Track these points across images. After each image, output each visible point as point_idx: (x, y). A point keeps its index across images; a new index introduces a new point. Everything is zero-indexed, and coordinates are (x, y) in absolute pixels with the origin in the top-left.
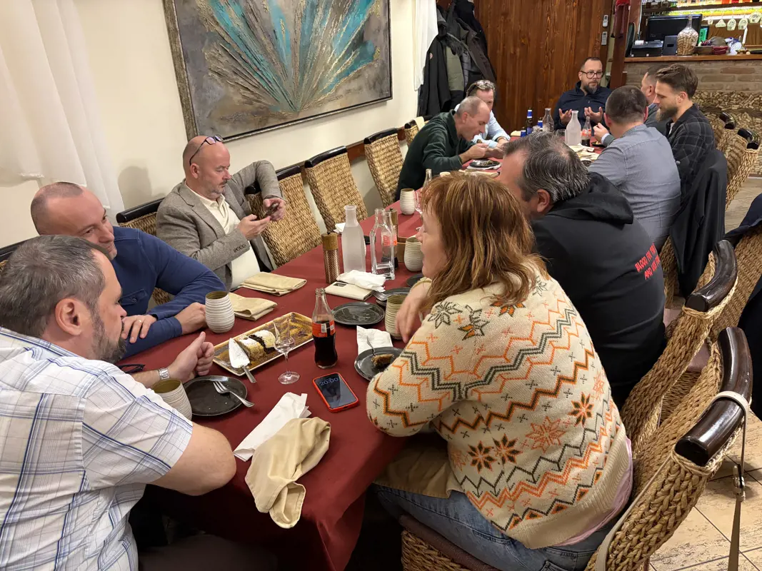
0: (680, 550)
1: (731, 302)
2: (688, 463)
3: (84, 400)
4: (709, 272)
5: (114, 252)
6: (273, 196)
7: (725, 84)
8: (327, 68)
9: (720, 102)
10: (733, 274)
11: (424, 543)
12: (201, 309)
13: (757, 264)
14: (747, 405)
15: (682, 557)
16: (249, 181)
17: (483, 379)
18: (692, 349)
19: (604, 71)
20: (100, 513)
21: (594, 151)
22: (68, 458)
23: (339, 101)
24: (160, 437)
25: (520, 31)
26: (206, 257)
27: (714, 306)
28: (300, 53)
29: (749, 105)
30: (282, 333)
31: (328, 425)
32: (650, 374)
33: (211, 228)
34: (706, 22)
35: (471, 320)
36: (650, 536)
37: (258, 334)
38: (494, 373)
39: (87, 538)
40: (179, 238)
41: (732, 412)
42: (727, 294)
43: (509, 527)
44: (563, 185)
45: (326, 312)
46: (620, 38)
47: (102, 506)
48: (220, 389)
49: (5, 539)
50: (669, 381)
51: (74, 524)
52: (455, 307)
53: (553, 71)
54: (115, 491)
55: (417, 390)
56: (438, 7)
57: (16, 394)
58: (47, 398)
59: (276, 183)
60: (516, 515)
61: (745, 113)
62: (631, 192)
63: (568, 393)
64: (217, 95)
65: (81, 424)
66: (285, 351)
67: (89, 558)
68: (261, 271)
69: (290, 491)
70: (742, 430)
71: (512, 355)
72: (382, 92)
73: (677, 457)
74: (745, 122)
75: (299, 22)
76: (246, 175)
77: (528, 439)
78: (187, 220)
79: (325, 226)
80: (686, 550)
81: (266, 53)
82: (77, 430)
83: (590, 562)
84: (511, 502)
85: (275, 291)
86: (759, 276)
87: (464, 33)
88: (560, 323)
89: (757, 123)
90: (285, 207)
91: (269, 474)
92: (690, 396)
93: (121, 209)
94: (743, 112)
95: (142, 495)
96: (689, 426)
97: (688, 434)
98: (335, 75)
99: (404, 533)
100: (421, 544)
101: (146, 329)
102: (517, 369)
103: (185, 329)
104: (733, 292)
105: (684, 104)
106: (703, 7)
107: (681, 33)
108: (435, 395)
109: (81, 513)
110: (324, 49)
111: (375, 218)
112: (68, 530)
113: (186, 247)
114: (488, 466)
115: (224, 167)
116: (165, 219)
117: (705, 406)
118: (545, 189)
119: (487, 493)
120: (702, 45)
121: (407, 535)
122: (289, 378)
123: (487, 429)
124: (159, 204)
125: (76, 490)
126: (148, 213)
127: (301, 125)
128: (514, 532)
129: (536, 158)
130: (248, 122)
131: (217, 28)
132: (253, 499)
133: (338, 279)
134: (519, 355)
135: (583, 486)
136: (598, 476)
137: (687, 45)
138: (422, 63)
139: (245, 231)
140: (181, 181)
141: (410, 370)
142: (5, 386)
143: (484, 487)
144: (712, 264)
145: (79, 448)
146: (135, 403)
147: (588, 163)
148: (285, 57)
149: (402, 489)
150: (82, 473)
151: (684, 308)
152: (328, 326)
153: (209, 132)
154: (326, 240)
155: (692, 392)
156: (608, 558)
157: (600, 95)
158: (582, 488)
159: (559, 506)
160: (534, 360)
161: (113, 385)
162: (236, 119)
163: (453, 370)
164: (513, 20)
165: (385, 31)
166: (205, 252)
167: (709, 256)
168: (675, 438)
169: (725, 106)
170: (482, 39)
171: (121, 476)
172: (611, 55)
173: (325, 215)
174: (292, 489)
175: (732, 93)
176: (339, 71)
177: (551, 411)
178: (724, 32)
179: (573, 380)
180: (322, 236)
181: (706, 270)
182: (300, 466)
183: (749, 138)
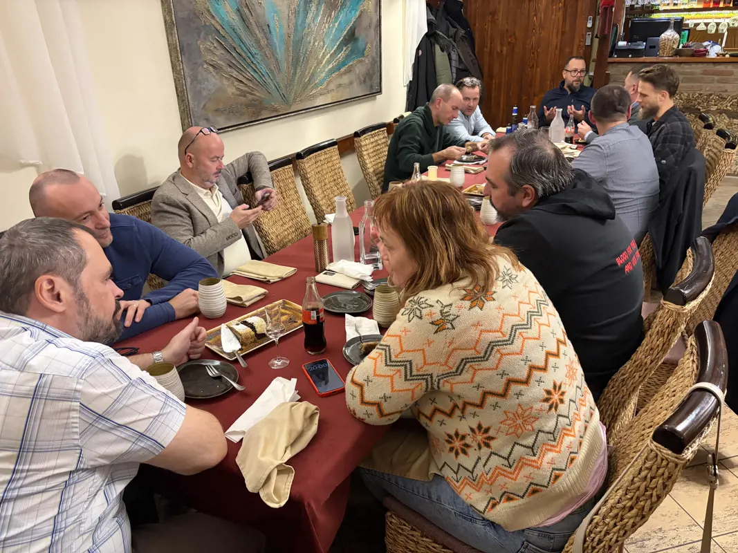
0: (654, 534)
1: (706, 297)
2: (664, 451)
3: (81, 381)
4: (687, 268)
5: (110, 239)
6: (265, 187)
7: (704, 85)
8: (319, 63)
9: (699, 103)
10: (711, 269)
11: (407, 524)
12: (195, 295)
13: (733, 261)
14: (722, 396)
15: (654, 541)
16: (242, 171)
17: (454, 370)
18: (669, 341)
19: (587, 70)
20: (96, 491)
21: (576, 149)
22: (66, 437)
23: (329, 95)
24: (155, 418)
25: (507, 30)
26: (199, 244)
27: (692, 301)
28: (293, 48)
29: (727, 106)
30: (274, 319)
31: (316, 409)
32: (628, 365)
33: (204, 216)
34: (688, 25)
35: (441, 314)
36: (626, 520)
37: (250, 320)
38: (465, 365)
39: (83, 515)
40: (174, 225)
41: (708, 402)
42: (704, 289)
43: (487, 510)
44: (547, 181)
45: (316, 300)
46: (603, 39)
47: (98, 482)
48: (212, 373)
49: (3, 514)
50: (646, 372)
51: (70, 500)
52: (427, 302)
53: (539, 69)
54: (111, 469)
55: (390, 380)
56: (428, 5)
57: (15, 375)
58: (45, 379)
59: (268, 174)
60: (494, 499)
61: (724, 114)
62: (612, 189)
63: (540, 381)
64: (212, 87)
65: (78, 404)
66: (276, 337)
67: (84, 533)
68: (252, 259)
69: (279, 472)
70: (717, 421)
71: (482, 347)
72: (371, 87)
73: (654, 445)
74: (722, 123)
75: (292, 17)
76: (238, 166)
77: (502, 426)
78: (181, 209)
79: (314, 216)
80: (658, 534)
81: (260, 47)
82: (74, 410)
83: (567, 545)
84: (488, 486)
85: (266, 278)
86: (734, 272)
87: (452, 30)
88: (530, 314)
89: (735, 124)
90: (276, 197)
91: (259, 456)
92: (667, 386)
93: (117, 195)
94: (721, 114)
95: (136, 473)
96: (666, 415)
97: (665, 423)
98: (327, 70)
99: (389, 514)
100: (405, 525)
101: (140, 312)
102: (487, 360)
103: (179, 314)
104: (710, 286)
105: (666, 104)
106: (685, 10)
107: (663, 35)
108: (408, 385)
109: (77, 490)
110: (316, 44)
111: (364, 209)
112: (64, 506)
113: (180, 234)
114: (465, 452)
115: (218, 158)
116: (160, 207)
117: (681, 396)
118: (530, 185)
119: (465, 478)
120: (683, 47)
121: (391, 516)
122: (279, 363)
123: (462, 417)
124: (154, 192)
125: (73, 468)
126: (144, 201)
127: (292, 118)
128: (492, 515)
129: (522, 155)
130: (242, 114)
131: (213, 22)
132: (244, 480)
133: (327, 268)
134: (489, 347)
135: (557, 470)
136: (572, 460)
137: (668, 48)
138: (411, 60)
139: (237, 220)
140: (176, 170)
141: (384, 362)
142: (4, 365)
143: (462, 473)
144: (690, 260)
145: (77, 427)
146: (131, 384)
147: (571, 160)
148: (278, 50)
149: (386, 472)
150: (79, 451)
151: (662, 301)
152: (318, 313)
153: (202, 122)
154: (317, 230)
155: (669, 383)
156: (585, 541)
157: (583, 94)
158: (557, 472)
159: (534, 489)
160: (504, 351)
161: (109, 367)
162: (230, 111)
163: (425, 362)
164: (500, 19)
165: (376, 27)
166: (199, 240)
167: (688, 252)
168: (651, 427)
169: (704, 108)
170: (470, 38)
171: (116, 455)
172: (594, 55)
173: (315, 206)
174: (281, 470)
175: (711, 95)
176: (330, 66)
177: (523, 399)
178: (704, 36)
179: (544, 369)
180: (313, 226)
181: (684, 266)
182: (289, 448)
183: (727, 139)
